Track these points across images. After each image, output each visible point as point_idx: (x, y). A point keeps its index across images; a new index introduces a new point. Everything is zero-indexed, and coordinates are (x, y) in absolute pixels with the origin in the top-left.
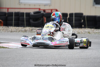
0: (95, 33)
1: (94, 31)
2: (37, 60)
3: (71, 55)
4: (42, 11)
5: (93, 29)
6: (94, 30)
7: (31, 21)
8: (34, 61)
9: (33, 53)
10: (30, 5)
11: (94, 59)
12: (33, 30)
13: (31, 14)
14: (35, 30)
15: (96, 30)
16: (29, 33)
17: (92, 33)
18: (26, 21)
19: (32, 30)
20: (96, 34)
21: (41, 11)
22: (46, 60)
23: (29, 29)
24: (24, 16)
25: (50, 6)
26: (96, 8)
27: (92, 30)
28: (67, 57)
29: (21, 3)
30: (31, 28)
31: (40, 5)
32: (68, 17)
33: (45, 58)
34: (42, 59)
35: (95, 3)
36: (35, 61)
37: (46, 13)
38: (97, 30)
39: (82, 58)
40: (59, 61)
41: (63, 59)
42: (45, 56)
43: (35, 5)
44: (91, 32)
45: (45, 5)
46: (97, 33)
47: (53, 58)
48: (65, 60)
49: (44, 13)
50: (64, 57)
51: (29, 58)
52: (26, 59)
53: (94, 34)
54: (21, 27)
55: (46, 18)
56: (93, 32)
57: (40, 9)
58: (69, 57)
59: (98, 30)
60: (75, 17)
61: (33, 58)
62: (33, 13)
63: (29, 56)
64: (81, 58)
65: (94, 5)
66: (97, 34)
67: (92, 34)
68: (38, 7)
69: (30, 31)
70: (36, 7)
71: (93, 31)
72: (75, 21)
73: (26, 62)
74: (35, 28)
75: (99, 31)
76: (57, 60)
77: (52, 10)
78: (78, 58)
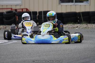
3: (43, 49)
4: (14, 10)
7: (4, 20)
9: (8, 49)
10: (2, 6)
11: (64, 51)
12: (7, 28)
13: (4, 13)
14: (9, 28)
16: (3, 30)
19: (5, 27)
21: (12, 10)
22: (21, 54)
23: (3, 27)
25: (20, 6)
26: (62, 6)
28: (39, 50)
30: (5, 26)
31: (11, 6)
32: (38, 14)
33: (20, 52)
34: (17, 53)
35: (61, 2)
36: (11, 55)
37: (17, 12)
39: (53, 51)
41: (36, 52)
42: (20, 50)
43: (7, 6)
45: (16, 6)
47: (27, 52)
49: (16, 12)
50: (37, 51)
51: (6, 53)
52: (2, 54)
55: (17, 17)
57: (11, 9)
58: (41, 50)
59: (65, 25)
60: (44, 14)
61: (9, 53)
63: (5, 51)
68: (10, 7)
69: (4, 29)
70: (8, 7)
72: (44, 18)
73: (3, 57)
74: (8, 26)
75: (65, 26)
77: (22, 9)
78: (49, 50)
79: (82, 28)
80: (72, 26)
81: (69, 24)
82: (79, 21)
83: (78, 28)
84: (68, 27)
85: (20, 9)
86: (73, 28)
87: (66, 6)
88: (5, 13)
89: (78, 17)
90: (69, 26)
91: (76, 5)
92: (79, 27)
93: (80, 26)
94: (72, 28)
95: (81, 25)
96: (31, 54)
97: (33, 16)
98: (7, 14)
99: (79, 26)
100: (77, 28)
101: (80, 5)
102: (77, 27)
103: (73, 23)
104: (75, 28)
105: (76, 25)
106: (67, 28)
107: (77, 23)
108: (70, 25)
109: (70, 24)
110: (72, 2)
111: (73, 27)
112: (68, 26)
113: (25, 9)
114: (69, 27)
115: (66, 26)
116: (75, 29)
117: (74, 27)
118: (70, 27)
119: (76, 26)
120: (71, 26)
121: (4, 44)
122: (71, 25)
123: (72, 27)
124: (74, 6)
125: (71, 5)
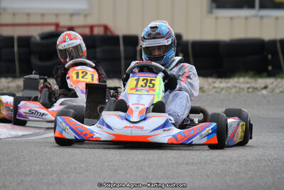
0: (218, 90)
1: (216, 85)
2: (61, 171)
5: (210, 80)
6: (214, 82)
7: (35, 60)
8: (52, 175)
10: (28, 15)
11: (223, 164)
13: (33, 40)
15: (221, 82)
17: (210, 91)
18: (20, 61)
20: (220, 92)
21: (60, 29)
22: (87, 171)
24: (13, 46)
25: (86, 16)
26: (217, 18)
27: (207, 82)
28: (144, 160)
29: (4, 9)
31: (57, 15)
33: (83, 165)
34: (75, 168)
35: (214, 5)
36: (54, 175)
38: (223, 80)
39: (187, 163)
40: (123, 173)
41: (135, 167)
42: (83, 159)
43: (43, 15)
44: (206, 87)
45: (72, 15)
46: (222, 89)
47: (106, 164)
48: (142, 169)
50: (136, 162)
51: (38, 168)
52: (27, 169)
53: (216, 92)
54: (6, 77)
56: (211, 87)
57: (57, 25)
58: (150, 160)
59: (227, 80)
61: (49, 167)
62: (38, 38)
63: (36, 160)
64: (185, 162)
65: (210, 12)
66: (223, 92)
67: (211, 93)
68: (52, 20)
70: (47, 20)
71: (213, 85)
73: (28, 179)
75: (228, 83)
76: (116, 171)
77: (92, 28)
78: (175, 161)
79: (281, 89)
80: (248, 86)
81: (240, 76)
82: (270, 68)
83: (268, 90)
84: (235, 87)
85: (85, 26)
86: (253, 92)
87: (232, 18)
88: (35, 38)
89: (270, 57)
90: (238, 85)
91: (262, 17)
92: (270, 86)
93: (275, 84)
94: (250, 90)
95: (279, 80)
96: (119, 171)
97: (125, 51)
98: (44, 41)
99: (272, 83)
100: (264, 92)
101: (277, 18)
102: (266, 88)
103: (251, 73)
104: (259, 91)
105: (262, 82)
106: (234, 90)
107: (265, 74)
108: (242, 80)
109: (244, 77)
110: (251, 6)
111: (253, 88)
112: (238, 82)
113: (99, 26)
114: (240, 88)
115: (229, 85)
116: (259, 93)
117: (256, 89)
118: (242, 86)
119: (263, 85)
120: (247, 83)
121: (33, 138)
122: (247, 79)
123: (249, 88)
124: (258, 20)
125: (247, 18)
